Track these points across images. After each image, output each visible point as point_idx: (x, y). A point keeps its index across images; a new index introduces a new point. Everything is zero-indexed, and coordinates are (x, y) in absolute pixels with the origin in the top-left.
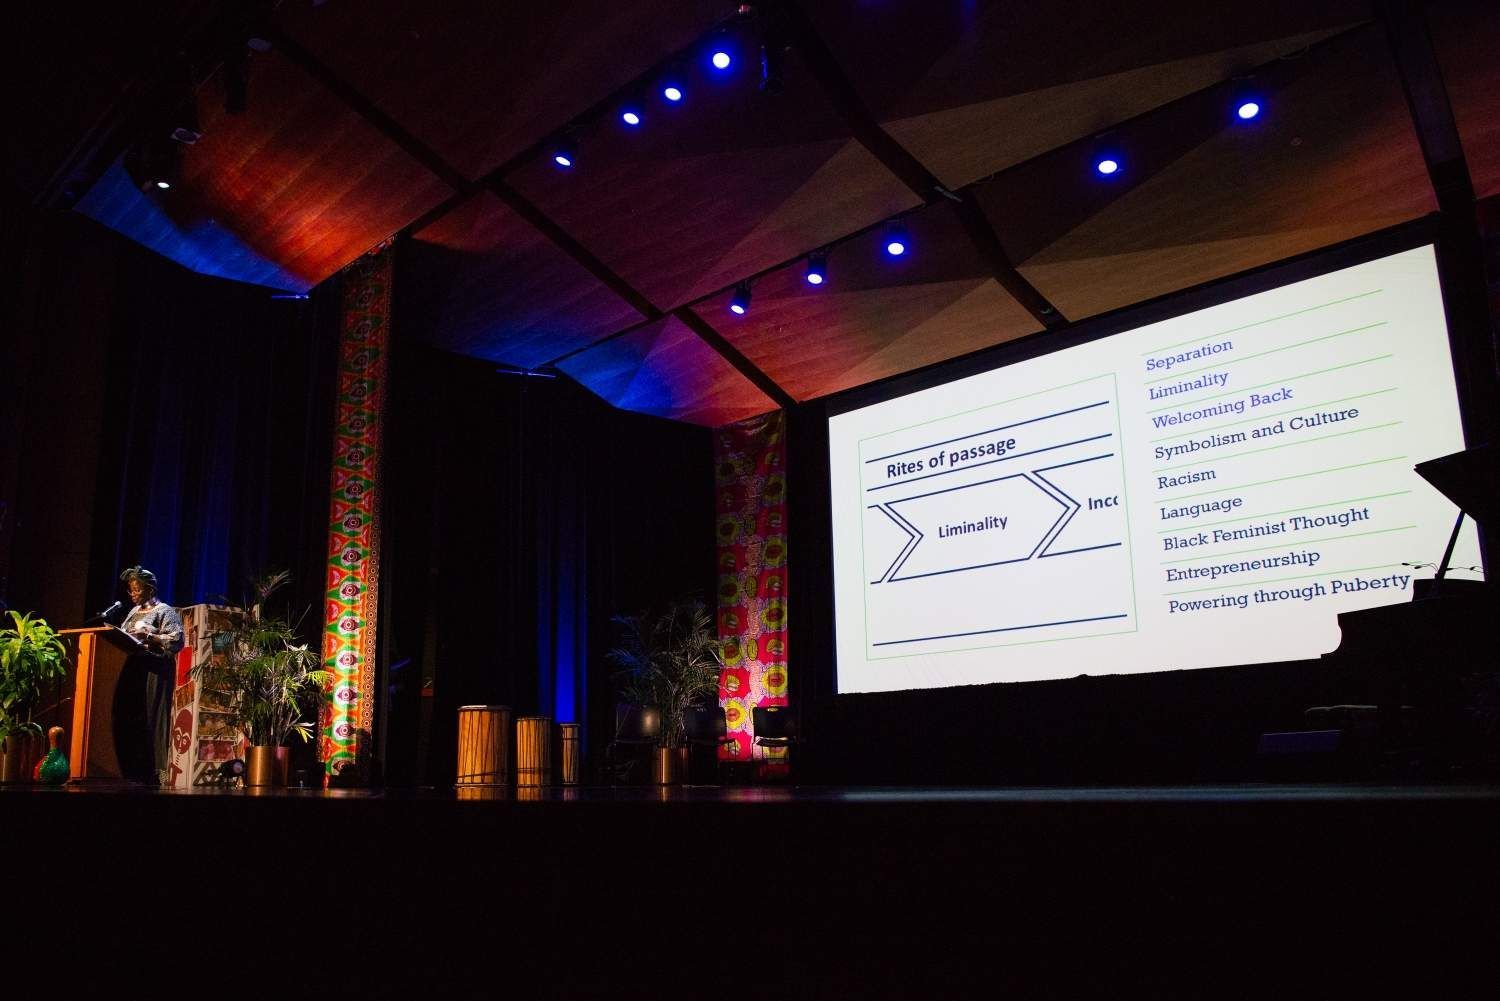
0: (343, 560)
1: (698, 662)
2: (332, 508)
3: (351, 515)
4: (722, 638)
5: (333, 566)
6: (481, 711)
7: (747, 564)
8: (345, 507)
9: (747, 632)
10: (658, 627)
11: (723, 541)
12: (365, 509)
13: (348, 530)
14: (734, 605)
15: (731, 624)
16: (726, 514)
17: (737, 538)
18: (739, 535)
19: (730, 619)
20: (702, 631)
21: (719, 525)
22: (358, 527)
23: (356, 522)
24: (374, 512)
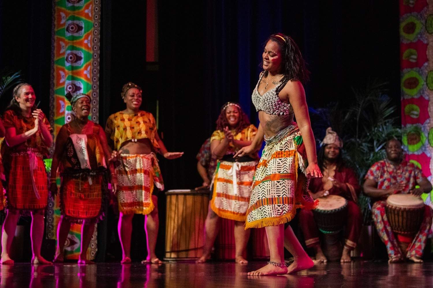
0: (66, 62)
1: (383, 148)
2: (56, 15)
3: (70, 22)
4: (405, 126)
5: (60, 66)
6: (185, 194)
7: (427, 60)
8: (67, 14)
9: (428, 121)
10: (346, 117)
11: (407, 38)
12: (87, 16)
13: (68, 35)
14: (416, 97)
15: (413, 114)
16: (409, 14)
17: (419, 36)
18: (421, 34)
19: (413, 110)
20: (387, 121)
21: (403, 25)
22: (77, 32)
23: (74, 28)
24: (95, 19)
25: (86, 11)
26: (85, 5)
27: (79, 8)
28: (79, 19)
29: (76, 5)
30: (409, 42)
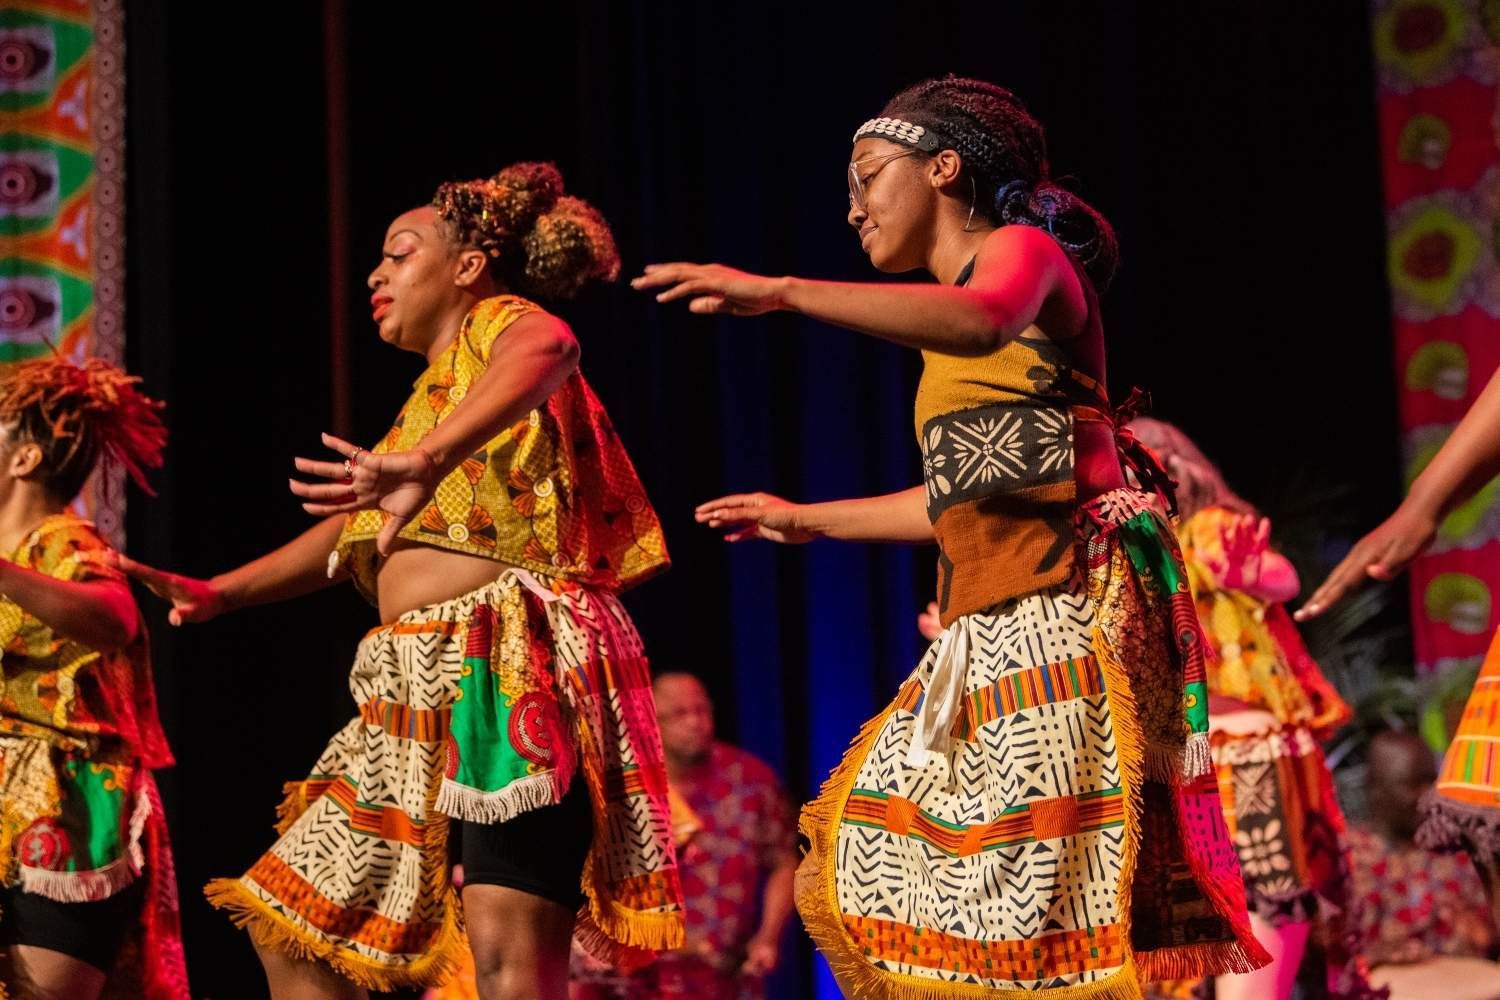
4: (1432, 664)
12: (69, 254)
14: (1469, 544)
15: (1463, 617)
16: (1422, 201)
17: (1471, 289)
18: (1478, 279)
19: (1459, 597)
20: (1352, 648)
21: (1400, 245)
22: (33, 323)
23: (21, 309)
24: (101, 270)
25: (67, 235)
26: (62, 208)
27: (36, 223)
28: (38, 271)
29: (26, 211)
30: (1427, 315)
